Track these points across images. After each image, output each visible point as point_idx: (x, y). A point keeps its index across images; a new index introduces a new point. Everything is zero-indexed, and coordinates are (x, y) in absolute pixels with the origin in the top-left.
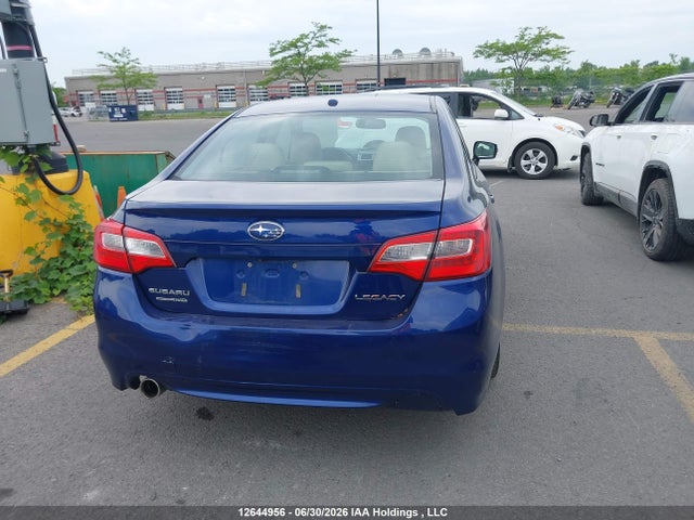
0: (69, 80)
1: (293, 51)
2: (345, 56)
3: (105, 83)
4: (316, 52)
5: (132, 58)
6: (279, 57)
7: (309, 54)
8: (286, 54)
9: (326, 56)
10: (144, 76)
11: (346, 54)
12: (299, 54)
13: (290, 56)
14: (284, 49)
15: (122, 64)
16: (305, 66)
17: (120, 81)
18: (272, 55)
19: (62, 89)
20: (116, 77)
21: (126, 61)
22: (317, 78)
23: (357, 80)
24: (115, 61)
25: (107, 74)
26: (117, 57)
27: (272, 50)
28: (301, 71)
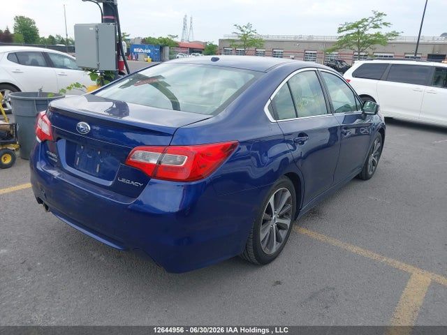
0: (221, 41)
1: (355, 30)
2: (393, 35)
3: (234, 43)
4: (371, 31)
5: (252, 30)
6: (344, 33)
7: (366, 33)
8: (349, 32)
9: (378, 35)
10: (256, 41)
11: (395, 34)
12: (359, 33)
13: (352, 34)
14: (348, 29)
15: (246, 33)
16: (361, 41)
17: (243, 43)
18: (339, 32)
19: (216, 46)
20: (241, 40)
21: (249, 31)
22: (368, 49)
23: (405, 54)
24: (242, 31)
25: (237, 38)
26: (244, 29)
27: (340, 28)
28: (358, 44)
